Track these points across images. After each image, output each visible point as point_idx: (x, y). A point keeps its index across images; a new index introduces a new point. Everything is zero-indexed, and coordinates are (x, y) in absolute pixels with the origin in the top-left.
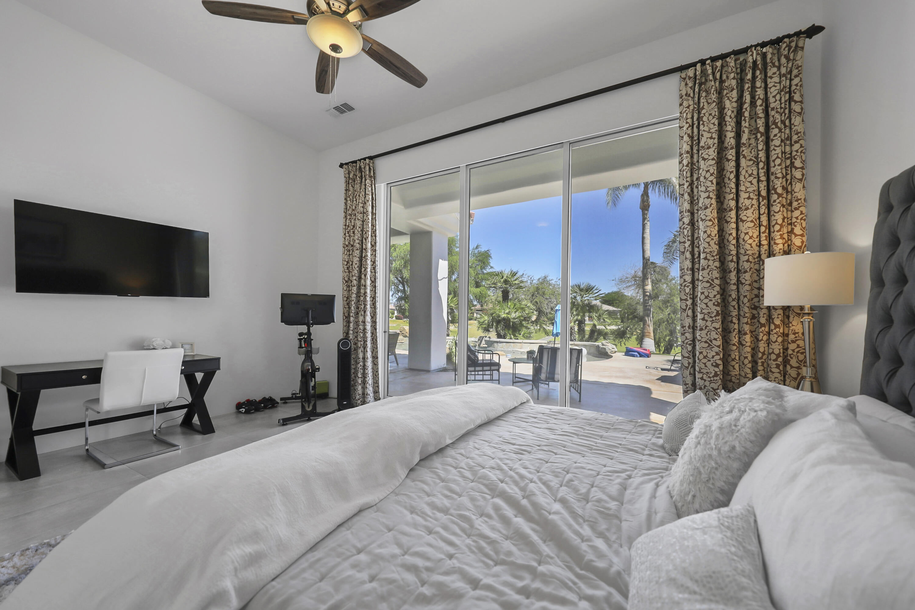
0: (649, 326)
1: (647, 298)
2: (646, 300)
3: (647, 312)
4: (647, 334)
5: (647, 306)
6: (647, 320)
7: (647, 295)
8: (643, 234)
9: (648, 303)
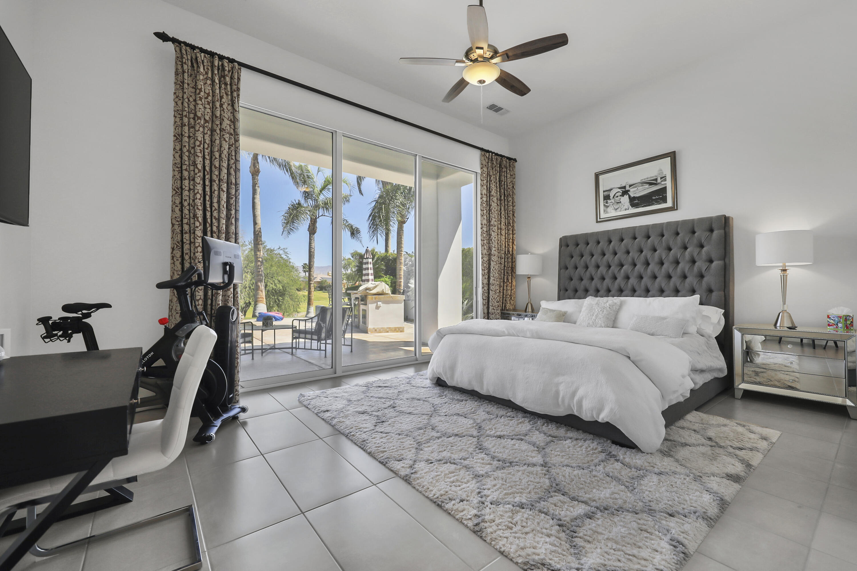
0: (262, 291)
1: (259, 263)
2: (259, 265)
3: (259, 277)
4: (261, 299)
5: (259, 272)
6: (260, 285)
7: (259, 261)
8: (254, 198)
9: (260, 269)
